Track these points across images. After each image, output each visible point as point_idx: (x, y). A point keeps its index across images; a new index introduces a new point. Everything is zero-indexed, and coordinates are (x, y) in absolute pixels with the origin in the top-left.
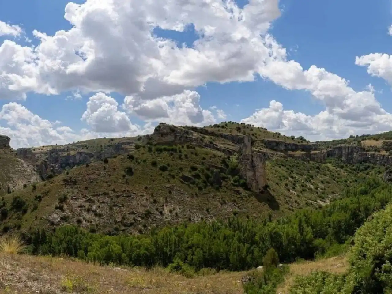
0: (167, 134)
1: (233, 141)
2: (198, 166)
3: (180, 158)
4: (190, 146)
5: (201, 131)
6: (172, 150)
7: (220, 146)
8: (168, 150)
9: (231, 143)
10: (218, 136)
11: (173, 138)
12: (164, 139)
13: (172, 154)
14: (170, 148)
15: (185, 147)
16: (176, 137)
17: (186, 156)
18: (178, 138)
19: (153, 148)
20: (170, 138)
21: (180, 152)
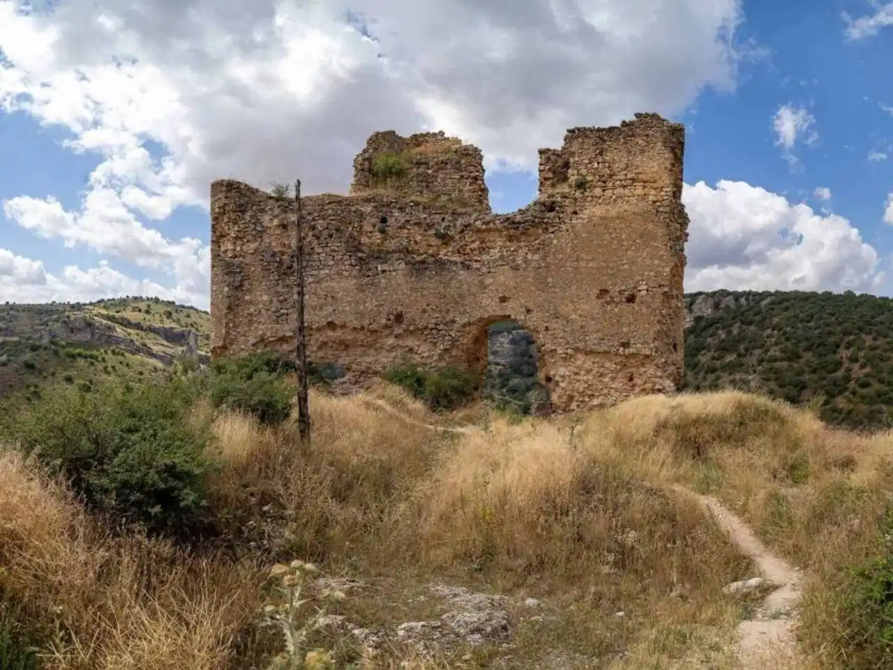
0: (79, 330)
1: (167, 339)
2: (133, 384)
3: (106, 371)
4: (117, 350)
5: (121, 321)
6: (91, 357)
7: (155, 349)
8: (85, 357)
9: (165, 343)
10: (145, 331)
11: (89, 337)
12: (75, 338)
13: (92, 364)
14: (88, 353)
15: (109, 352)
16: (93, 335)
17: (113, 367)
18: (97, 336)
19: (62, 352)
20: (85, 336)
21: (104, 360)
